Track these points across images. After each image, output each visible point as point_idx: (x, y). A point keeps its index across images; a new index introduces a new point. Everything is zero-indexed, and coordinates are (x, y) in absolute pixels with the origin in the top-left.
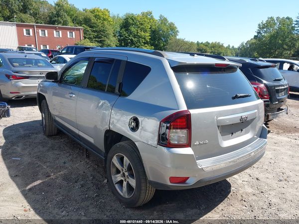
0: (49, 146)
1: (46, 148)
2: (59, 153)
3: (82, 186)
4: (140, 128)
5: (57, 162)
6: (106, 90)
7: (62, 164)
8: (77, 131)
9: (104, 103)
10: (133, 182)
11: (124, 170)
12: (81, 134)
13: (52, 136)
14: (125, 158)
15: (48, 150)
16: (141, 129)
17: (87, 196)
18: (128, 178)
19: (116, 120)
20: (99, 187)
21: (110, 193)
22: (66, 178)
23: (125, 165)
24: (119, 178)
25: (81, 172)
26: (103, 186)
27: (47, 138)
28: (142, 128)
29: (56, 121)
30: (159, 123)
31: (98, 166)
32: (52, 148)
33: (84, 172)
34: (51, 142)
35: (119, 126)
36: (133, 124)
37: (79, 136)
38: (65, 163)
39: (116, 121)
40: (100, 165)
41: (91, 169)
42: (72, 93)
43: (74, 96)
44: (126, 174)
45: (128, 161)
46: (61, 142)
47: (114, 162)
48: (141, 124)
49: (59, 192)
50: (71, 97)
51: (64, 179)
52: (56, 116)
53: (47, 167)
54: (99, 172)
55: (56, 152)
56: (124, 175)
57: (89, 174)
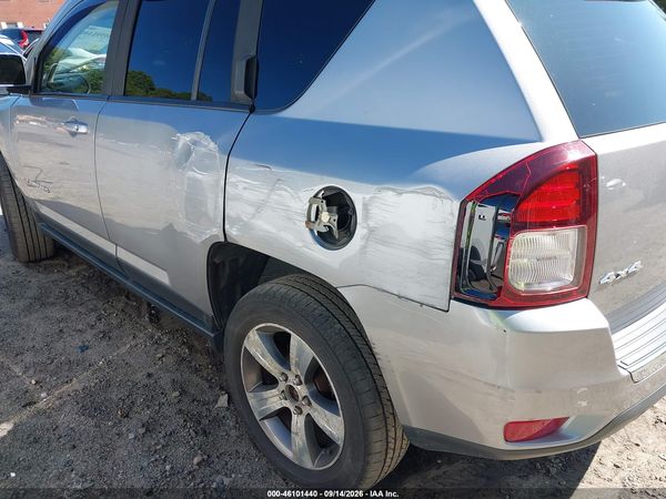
0: (30, 293)
1: (21, 304)
2: (65, 314)
3: (149, 428)
4: (360, 232)
5: (59, 345)
6: (194, 97)
7: (75, 355)
8: (109, 248)
9: (195, 143)
10: (333, 425)
11: (291, 377)
12: (124, 256)
13: (41, 260)
14: (296, 341)
15: (29, 309)
16: (367, 238)
17: (168, 467)
18: (310, 404)
19: (251, 204)
20: (204, 427)
21: (244, 447)
22: (91, 405)
23: (297, 365)
24: (274, 400)
25: (140, 376)
26: (217, 421)
27: (23, 270)
28: (371, 231)
29: (42, 218)
30: (457, 205)
31: (191, 348)
32: (42, 301)
33: (149, 375)
34: (36, 280)
35: (267, 227)
36: (325, 217)
37: (119, 262)
38: (84, 348)
39: (251, 210)
40: (196, 343)
41: (170, 360)
42: (75, 122)
43: (83, 129)
44: (302, 390)
45: (310, 353)
46: (70, 277)
47: (252, 351)
48: (367, 217)
49: (69, 463)
50: (74, 134)
51: (84, 410)
52: (39, 201)
53: (26, 369)
54: (196, 371)
55: (56, 313)
56: (291, 393)
57: (165, 380)
